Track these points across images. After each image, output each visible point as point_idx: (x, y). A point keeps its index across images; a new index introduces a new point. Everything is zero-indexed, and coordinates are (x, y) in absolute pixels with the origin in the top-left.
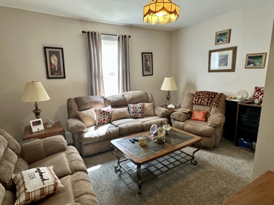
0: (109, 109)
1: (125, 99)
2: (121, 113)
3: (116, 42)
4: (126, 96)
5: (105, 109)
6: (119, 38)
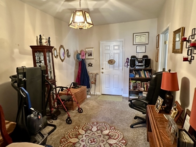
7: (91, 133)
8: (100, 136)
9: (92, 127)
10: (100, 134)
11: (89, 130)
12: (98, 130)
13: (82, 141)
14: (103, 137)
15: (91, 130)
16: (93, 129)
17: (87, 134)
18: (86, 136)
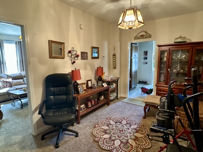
0: (10, 80)
1: (22, 75)
2: (18, 82)
3: (14, 45)
4: (22, 74)
5: (7, 80)
6: (16, 43)
7: (122, 138)
8: (113, 134)
9: (119, 146)
10: (112, 135)
11: (123, 143)
12: (114, 140)
13: (131, 133)
14: (111, 132)
15: (122, 142)
16: (120, 143)
17: (126, 138)
18: (127, 137)
